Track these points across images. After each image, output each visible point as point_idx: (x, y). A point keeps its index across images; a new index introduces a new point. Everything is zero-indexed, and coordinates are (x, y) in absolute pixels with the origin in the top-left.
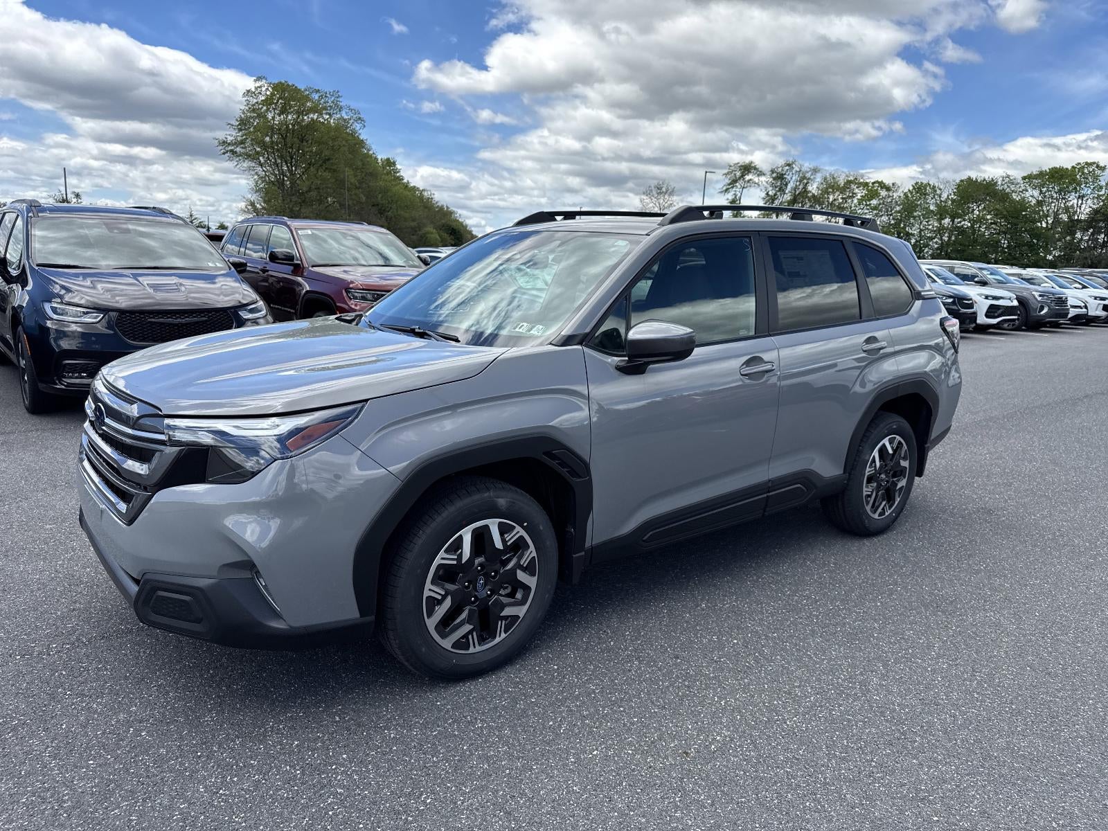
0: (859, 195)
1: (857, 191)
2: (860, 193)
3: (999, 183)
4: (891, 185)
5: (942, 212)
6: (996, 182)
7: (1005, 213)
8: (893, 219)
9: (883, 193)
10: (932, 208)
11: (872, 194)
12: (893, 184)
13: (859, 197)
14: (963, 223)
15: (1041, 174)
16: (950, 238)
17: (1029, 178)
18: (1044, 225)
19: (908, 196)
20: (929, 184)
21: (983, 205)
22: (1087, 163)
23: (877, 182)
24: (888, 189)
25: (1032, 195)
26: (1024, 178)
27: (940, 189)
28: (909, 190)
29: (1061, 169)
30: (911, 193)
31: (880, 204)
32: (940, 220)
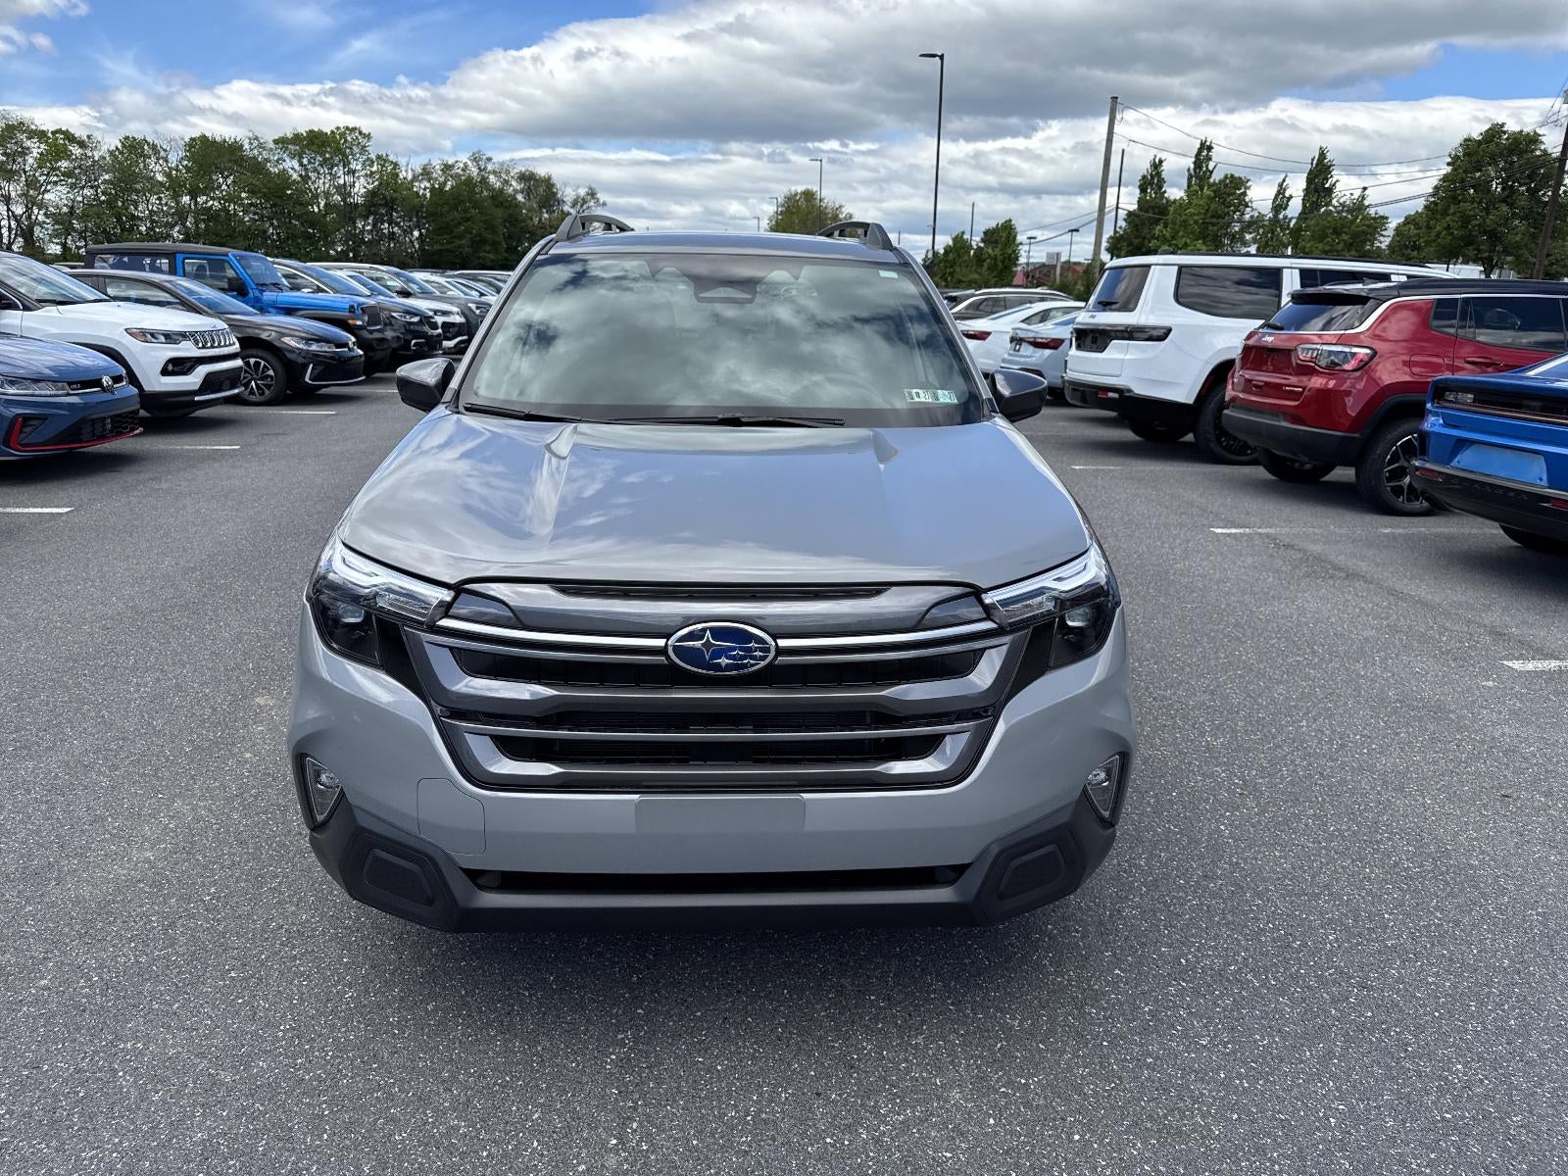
0: (35, 151)
1: (28, 143)
2: (36, 148)
3: (246, 146)
4: (85, 138)
5: (175, 186)
6: (242, 146)
7: (265, 190)
8: (103, 193)
9: (76, 151)
10: (160, 177)
11: (59, 152)
12: (89, 137)
13: (35, 154)
14: (211, 202)
15: (297, 138)
16: (196, 223)
17: (282, 142)
18: (316, 210)
19: (116, 157)
20: (146, 141)
21: (232, 177)
22: (347, 128)
23: (59, 131)
24: (82, 144)
25: (291, 166)
26: (276, 142)
27: (165, 150)
28: (117, 148)
29: (320, 134)
30: (121, 153)
31: (75, 168)
32: (176, 196)
